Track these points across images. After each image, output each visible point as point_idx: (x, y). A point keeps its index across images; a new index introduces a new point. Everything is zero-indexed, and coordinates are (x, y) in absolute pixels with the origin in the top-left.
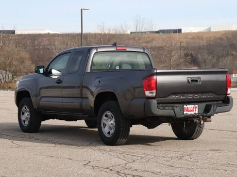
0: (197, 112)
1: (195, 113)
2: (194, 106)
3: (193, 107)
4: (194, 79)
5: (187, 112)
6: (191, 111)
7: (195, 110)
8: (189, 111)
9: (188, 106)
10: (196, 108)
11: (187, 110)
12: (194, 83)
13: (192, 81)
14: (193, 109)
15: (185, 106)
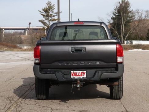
0: (85, 77)
1: (83, 78)
2: (82, 71)
3: (81, 73)
4: (78, 49)
5: (75, 77)
6: (79, 76)
7: (83, 75)
8: (77, 76)
9: (76, 71)
10: (84, 73)
11: (75, 75)
12: (79, 53)
13: (76, 50)
15: (72, 71)
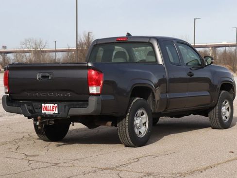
0: (57, 112)
1: (54, 113)
2: (53, 105)
5: (46, 112)
6: (51, 110)
7: (54, 109)
8: (48, 110)
9: (47, 105)
10: (56, 108)
11: (46, 110)
14: (53, 108)
15: (43, 105)
